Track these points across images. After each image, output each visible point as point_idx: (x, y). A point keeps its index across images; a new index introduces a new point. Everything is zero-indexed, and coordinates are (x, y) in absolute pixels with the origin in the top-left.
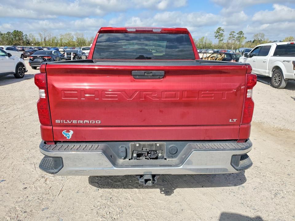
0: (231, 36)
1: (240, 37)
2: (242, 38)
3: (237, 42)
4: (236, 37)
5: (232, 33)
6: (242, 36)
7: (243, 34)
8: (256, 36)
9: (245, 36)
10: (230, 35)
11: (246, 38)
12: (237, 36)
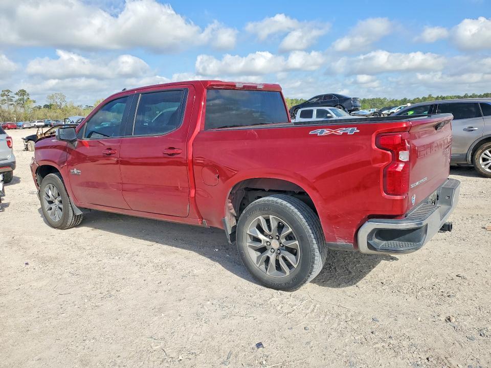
0: (5, 98)
1: (23, 99)
2: (27, 101)
3: (18, 108)
4: (14, 99)
5: (6, 93)
6: (25, 98)
7: (28, 95)
8: (51, 97)
9: (31, 98)
10: (2, 96)
11: (34, 102)
12: (17, 97)
